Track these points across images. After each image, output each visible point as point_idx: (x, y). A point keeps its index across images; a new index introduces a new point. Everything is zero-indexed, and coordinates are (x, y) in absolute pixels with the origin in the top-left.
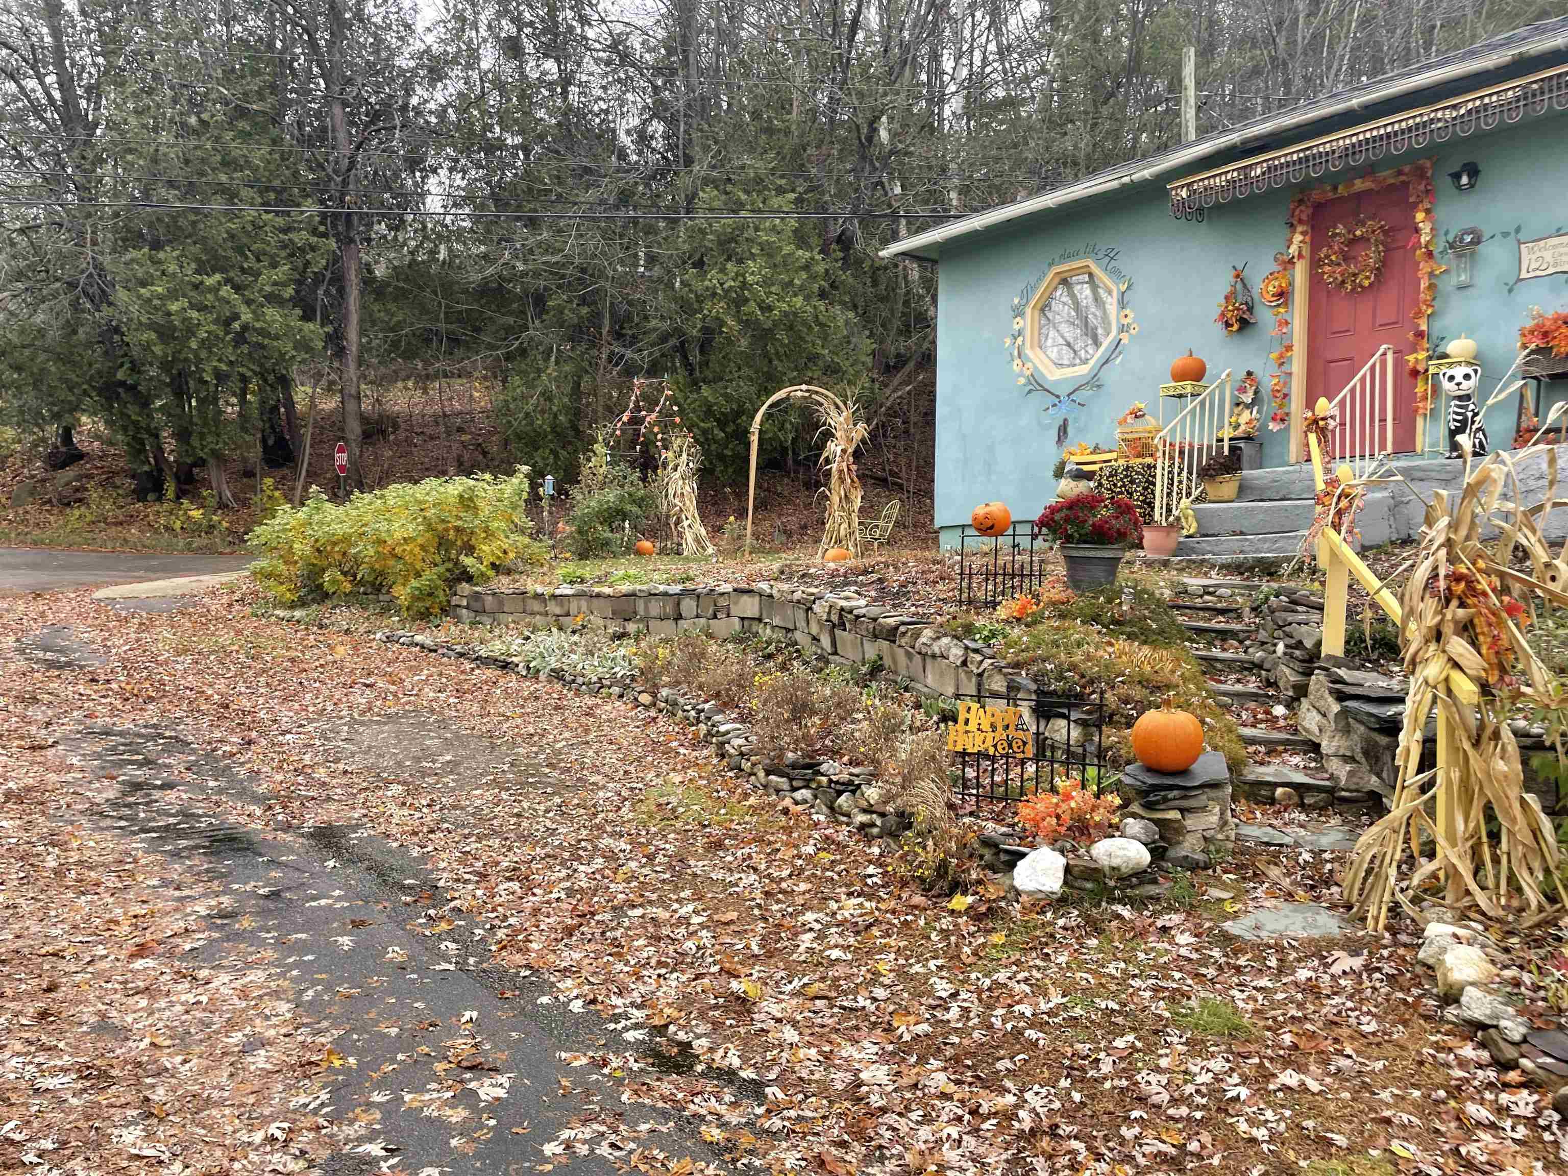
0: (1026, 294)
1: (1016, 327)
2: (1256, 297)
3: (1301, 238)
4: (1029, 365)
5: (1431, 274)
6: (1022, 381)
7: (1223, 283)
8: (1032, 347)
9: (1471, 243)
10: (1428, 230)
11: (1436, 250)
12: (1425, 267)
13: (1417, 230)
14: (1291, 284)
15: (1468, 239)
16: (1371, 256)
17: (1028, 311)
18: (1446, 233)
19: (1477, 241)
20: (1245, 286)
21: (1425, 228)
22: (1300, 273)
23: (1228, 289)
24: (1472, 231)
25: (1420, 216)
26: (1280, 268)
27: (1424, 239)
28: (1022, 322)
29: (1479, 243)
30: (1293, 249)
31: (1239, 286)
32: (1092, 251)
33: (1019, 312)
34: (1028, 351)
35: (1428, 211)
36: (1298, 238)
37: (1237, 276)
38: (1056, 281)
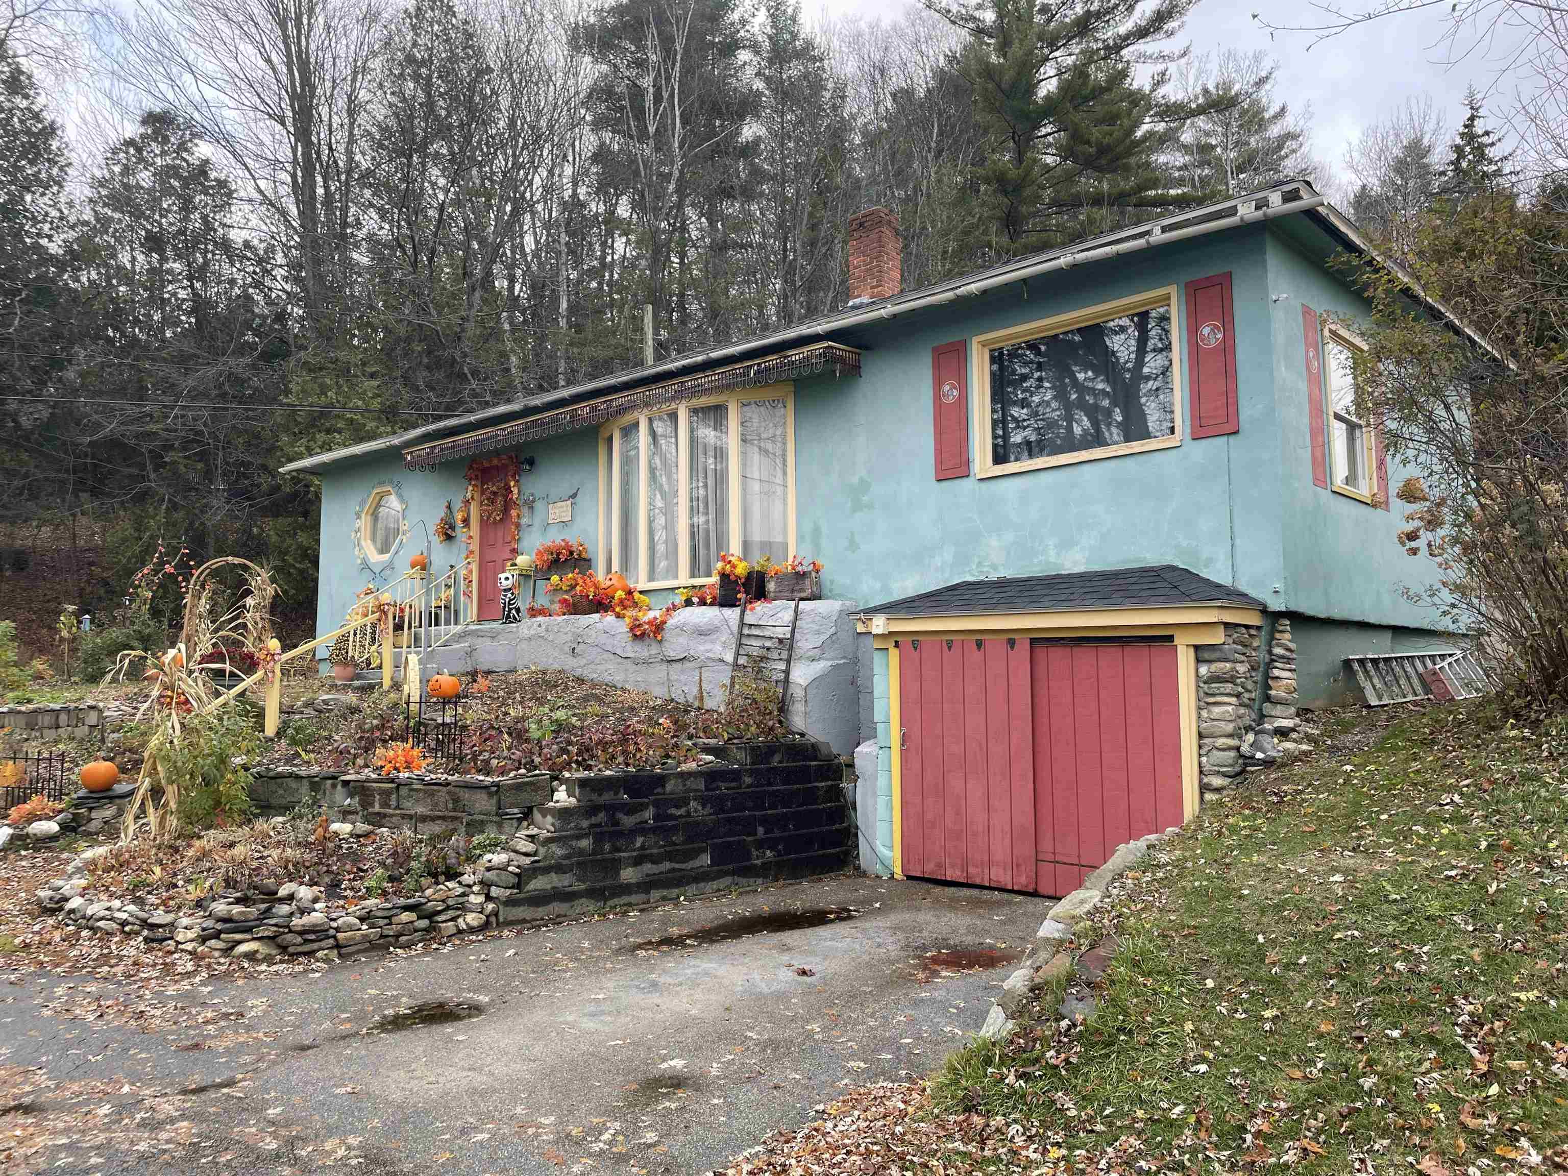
0: (362, 503)
1: (357, 525)
2: (455, 520)
3: (472, 488)
4: (363, 551)
5: (518, 516)
6: (359, 561)
7: (442, 513)
8: (365, 540)
9: (532, 501)
11: (520, 503)
12: (515, 512)
13: (512, 491)
14: (470, 515)
15: (531, 499)
17: (363, 516)
18: (523, 495)
19: (534, 501)
20: (451, 513)
21: (515, 491)
22: (473, 508)
23: (443, 515)
24: (532, 495)
25: (513, 484)
26: (464, 505)
27: (515, 497)
28: (360, 522)
30: (469, 495)
31: (449, 513)
32: (391, 482)
33: (357, 517)
34: (363, 542)
35: (516, 482)
37: (448, 506)
38: (378, 498)
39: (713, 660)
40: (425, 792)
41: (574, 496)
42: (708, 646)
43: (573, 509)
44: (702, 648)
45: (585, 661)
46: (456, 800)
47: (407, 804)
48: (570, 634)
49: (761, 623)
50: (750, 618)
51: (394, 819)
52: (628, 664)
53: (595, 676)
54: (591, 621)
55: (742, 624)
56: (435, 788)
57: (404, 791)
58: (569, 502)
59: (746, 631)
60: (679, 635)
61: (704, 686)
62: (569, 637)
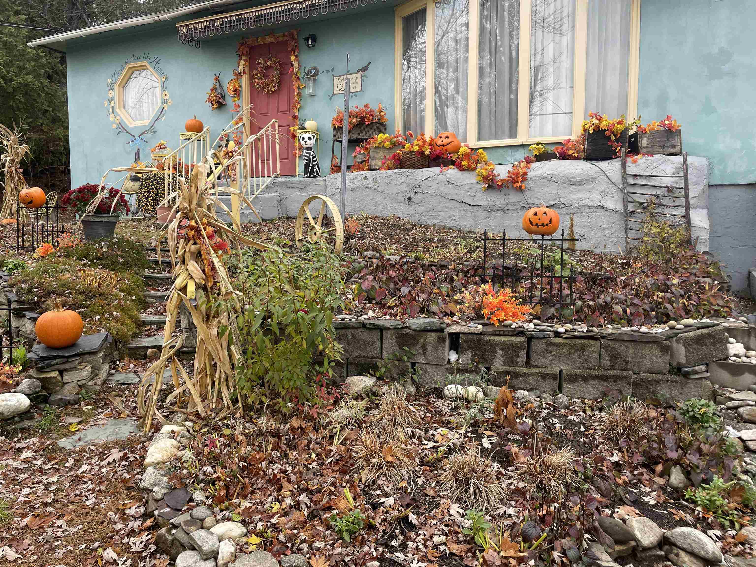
0: (114, 76)
1: (110, 96)
2: (226, 91)
3: (244, 63)
4: (118, 117)
5: (299, 88)
6: (115, 126)
7: (210, 83)
8: (119, 108)
9: (314, 74)
10: (296, 65)
11: (301, 76)
12: (296, 84)
13: (292, 65)
14: (241, 86)
15: (313, 72)
16: (274, 75)
17: (116, 87)
18: (305, 68)
19: (317, 74)
20: (220, 85)
21: (296, 64)
22: (245, 81)
23: (212, 86)
24: (315, 68)
25: (293, 58)
26: (234, 77)
27: (295, 70)
28: (113, 93)
29: (317, 75)
30: (241, 68)
31: (218, 85)
32: (147, 57)
33: (111, 88)
34: (117, 110)
35: (296, 56)
36: (242, 62)
37: (216, 79)
38: (131, 71)
39: (589, 207)
40: (571, 347)
41: (365, 69)
42: (583, 195)
43: (362, 80)
44: (575, 196)
45: (423, 209)
46: (614, 357)
47: (543, 361)
48: (404, 185)
49: (645, 173)
50: (631, 169)
51: (530, 380)
52: (479, 212)
53: (436, 222)
54: (431, 174)
55: (625, 175)
56: (583, 341)
57: (538, 346)
58: (359, 75)
59: (631, 180)
60: (545, 185)
61: (576, 230)
62: (404, 188)
